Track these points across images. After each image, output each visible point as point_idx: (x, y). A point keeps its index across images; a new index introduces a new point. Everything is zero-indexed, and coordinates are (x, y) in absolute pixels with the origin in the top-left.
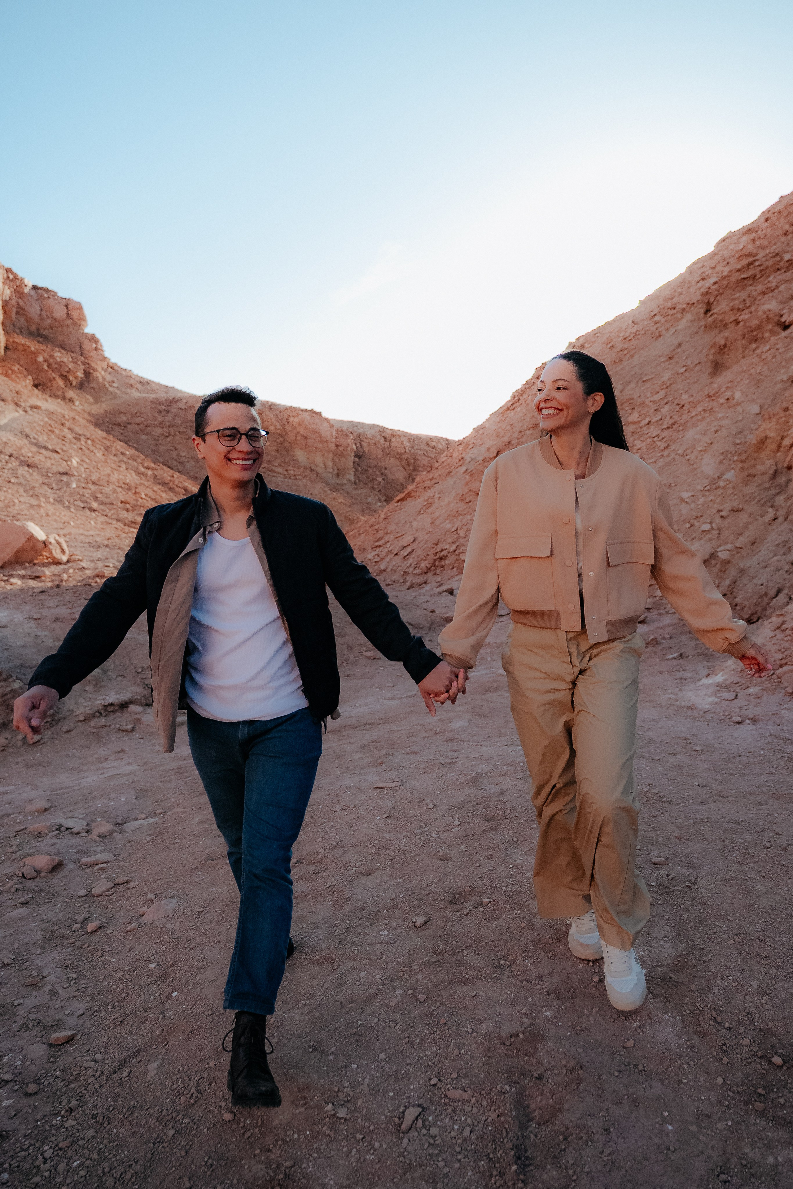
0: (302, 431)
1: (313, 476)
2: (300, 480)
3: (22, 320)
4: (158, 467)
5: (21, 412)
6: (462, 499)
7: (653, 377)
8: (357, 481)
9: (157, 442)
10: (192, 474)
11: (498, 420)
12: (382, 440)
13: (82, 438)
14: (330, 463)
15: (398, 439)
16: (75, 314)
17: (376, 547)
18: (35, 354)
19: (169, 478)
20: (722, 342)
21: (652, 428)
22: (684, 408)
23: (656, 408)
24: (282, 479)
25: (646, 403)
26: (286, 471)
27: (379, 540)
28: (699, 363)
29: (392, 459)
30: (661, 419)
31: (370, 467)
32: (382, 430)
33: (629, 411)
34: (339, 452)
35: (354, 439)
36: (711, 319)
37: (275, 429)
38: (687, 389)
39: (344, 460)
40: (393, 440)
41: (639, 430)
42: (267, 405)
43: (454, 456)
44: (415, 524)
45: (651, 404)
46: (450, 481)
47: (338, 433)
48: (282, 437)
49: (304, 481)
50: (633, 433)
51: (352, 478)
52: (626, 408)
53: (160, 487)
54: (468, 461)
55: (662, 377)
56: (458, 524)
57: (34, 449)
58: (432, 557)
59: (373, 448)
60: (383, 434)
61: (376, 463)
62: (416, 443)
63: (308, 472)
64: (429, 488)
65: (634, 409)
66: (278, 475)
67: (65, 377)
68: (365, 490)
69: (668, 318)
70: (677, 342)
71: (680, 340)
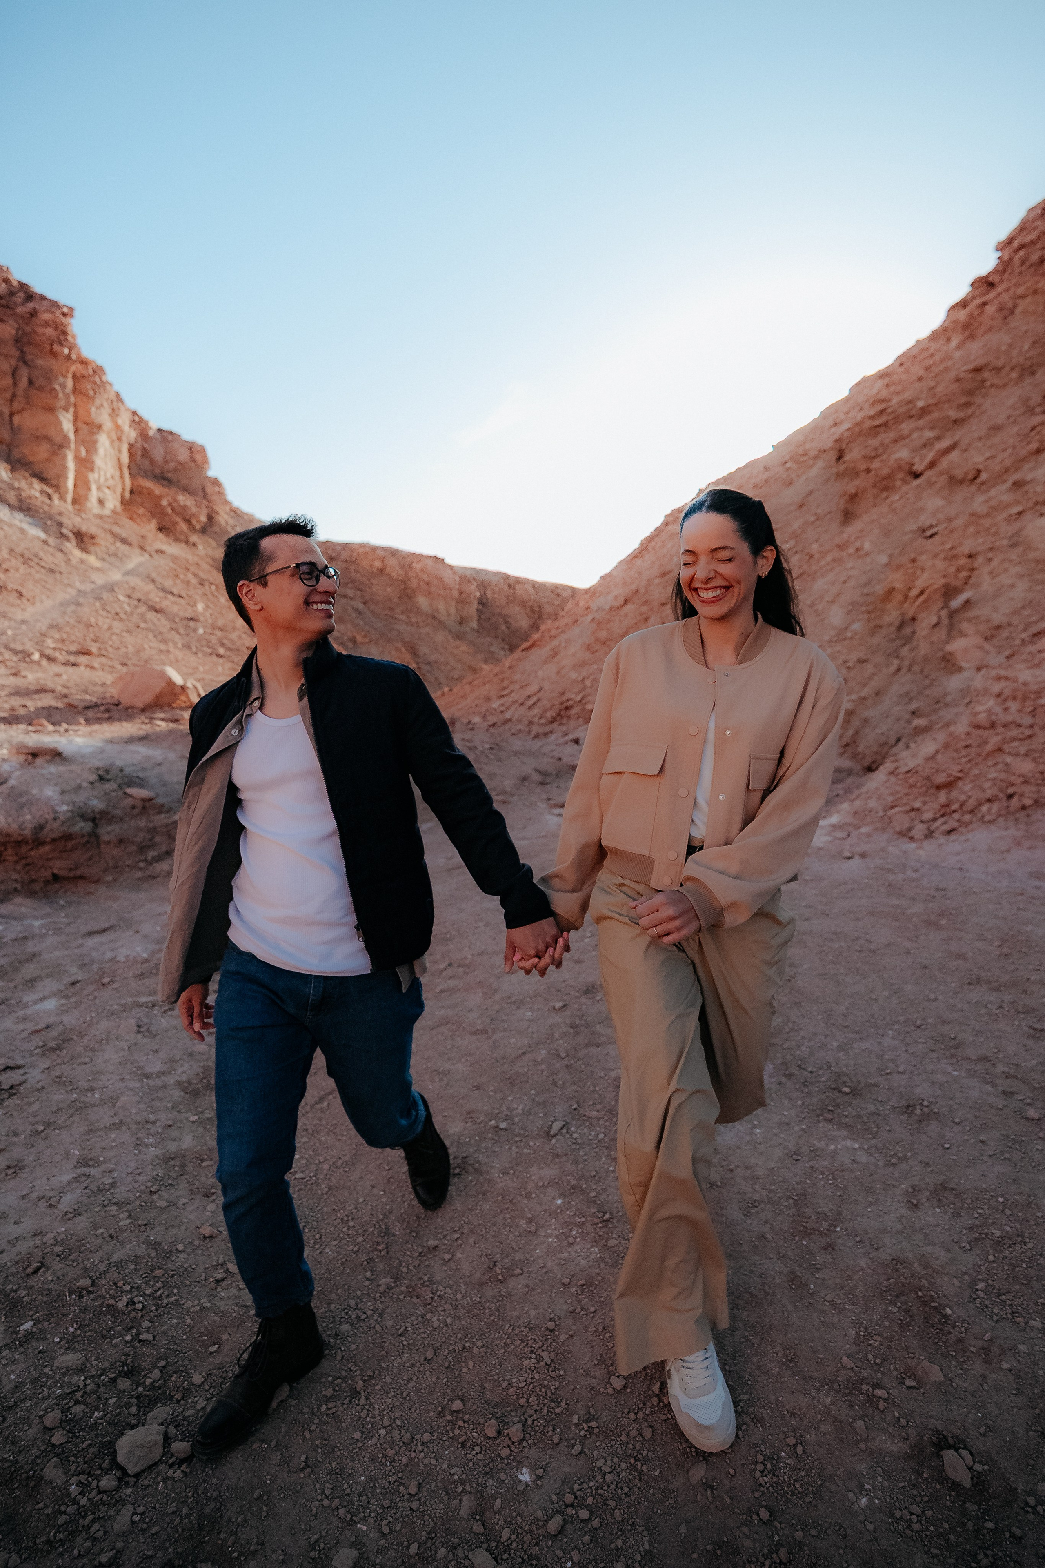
0: (424, 577)
1: (435, 623)
2: (423, 627)
3: (147, 462)
5: (147, 556)
6: (588, 648)
8: (480, 629)
12: (506, 588)
13: (207, 584)
14: (453, 611)
15: (521, 585)
16: (198, 457)
17: (503, 696)
18: (160, 497)
20: (853, 491)
28: (829, 512)
29: (516, 607)
31: (493, 615)
32: (506, 577)
34: (463, 599)
35: (478, 586)
36: (843, 467)
37: (398, 576)
38: (817, 538)
39: (467, 607)
40: (518, 587)
42: (389, 551)
44: (540, 673)
46: (576, 630)
47: (461, 580)
48: (405, 583)
49: (427, 628)
51: (475, 626)
54: (594, 610)
56: (584, 673)
57: (161, 594)
58: (558, 707)
59: (497, 595)
60: (508, 582)
61: (499, 611)
62: (541, 590)
63: (430, 620)
64: (555, 637)
67: (188, 521)
68: (489, 639)
69: (800, 464)
70: (806, 491)
71: (810, 488)
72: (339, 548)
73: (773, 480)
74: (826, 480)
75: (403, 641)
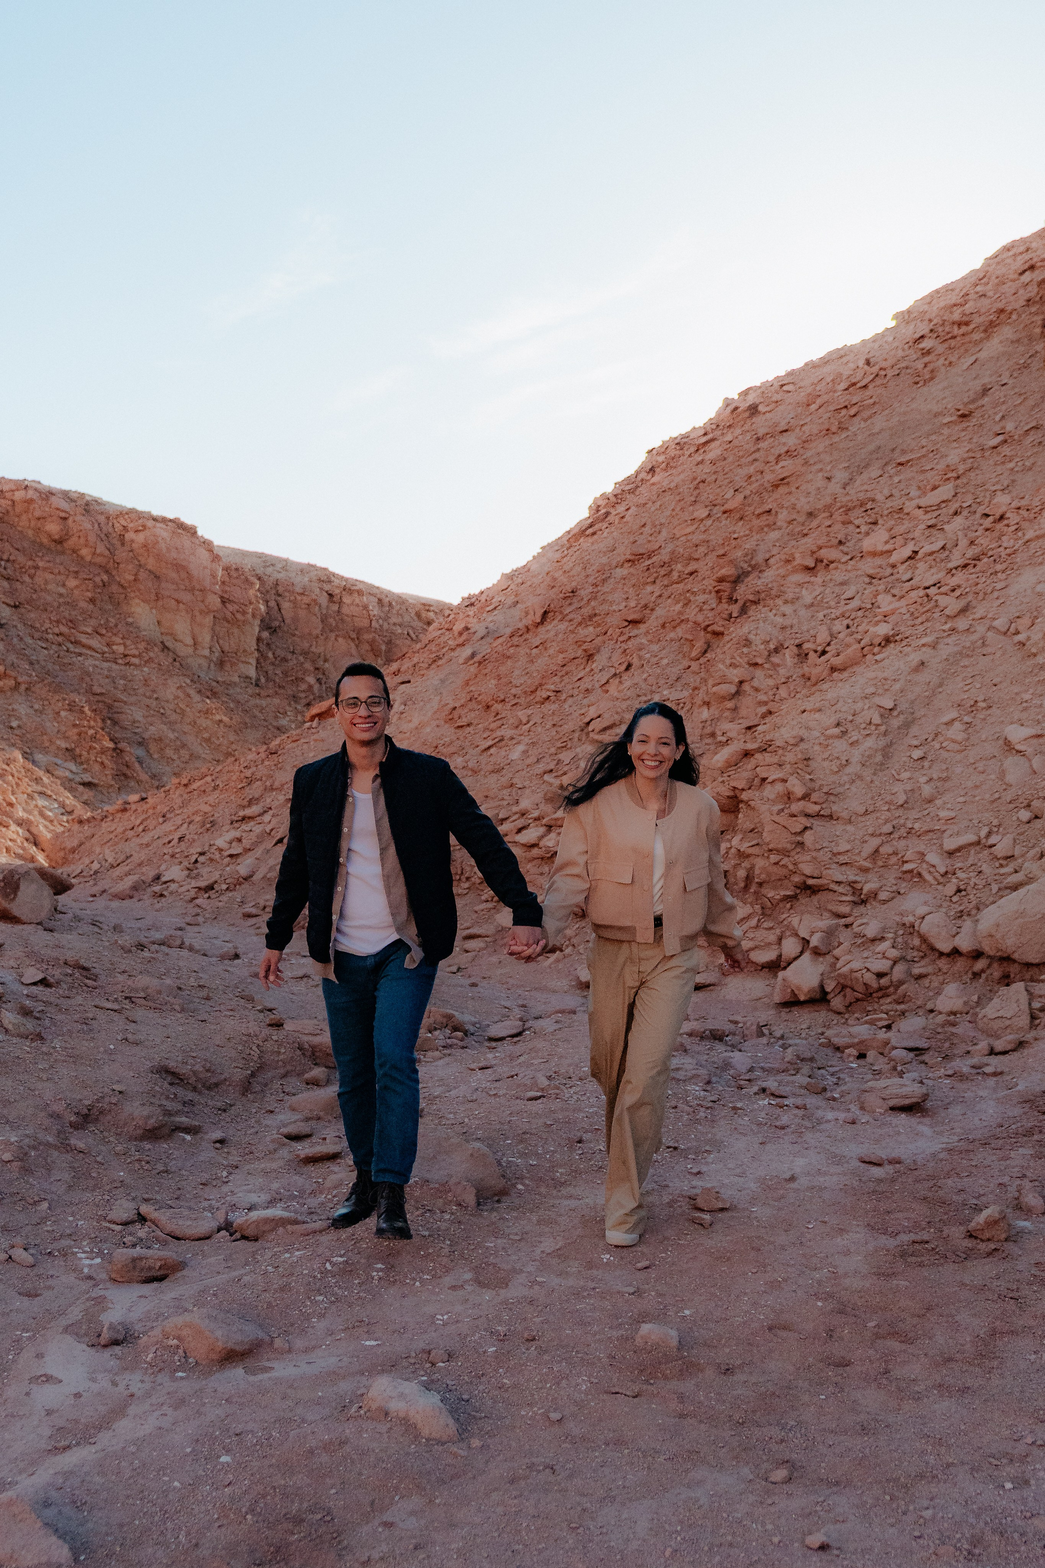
0: (151, 563)
1: (165, 660)
2: (138, 666)
7: (924, 456)
8: (263, 680)
12: (324, 600)
14: (206, 638)
21: (921, 566)
22: (1006, 522)
23: (932, 523)
24: (97, 663)
25: (906, 511)
26: (110, 645)
27: (250, 803)
29: (340, 640)
30: (943, 548)
31: (293, 653)
32: (325, 578)
33: (864, 529)
34: (229, 615)
35: (264, 592)
37: (95, 555)
39: (236, 631)
40: (347, 600)
41: (889, 571)
45: (921, 511)
46: (434, 677)
47: (229, 575)
48: (106, 572)
49: (146, 670)
50: (872, 577)
51: (252, 673)
52: (857, 522)
55: (945, 455)
59: (302, 613)
60: (327, 587)
61: (306, 645)
63: (156, 651)
65: (875, 523)
66: (89, 652)
68: (276, 701)
69: (953, 343)
70: (977, 386)
71: (986, 380)
73: (890, 373)
74: (1026, 366)
75: (90, 691)
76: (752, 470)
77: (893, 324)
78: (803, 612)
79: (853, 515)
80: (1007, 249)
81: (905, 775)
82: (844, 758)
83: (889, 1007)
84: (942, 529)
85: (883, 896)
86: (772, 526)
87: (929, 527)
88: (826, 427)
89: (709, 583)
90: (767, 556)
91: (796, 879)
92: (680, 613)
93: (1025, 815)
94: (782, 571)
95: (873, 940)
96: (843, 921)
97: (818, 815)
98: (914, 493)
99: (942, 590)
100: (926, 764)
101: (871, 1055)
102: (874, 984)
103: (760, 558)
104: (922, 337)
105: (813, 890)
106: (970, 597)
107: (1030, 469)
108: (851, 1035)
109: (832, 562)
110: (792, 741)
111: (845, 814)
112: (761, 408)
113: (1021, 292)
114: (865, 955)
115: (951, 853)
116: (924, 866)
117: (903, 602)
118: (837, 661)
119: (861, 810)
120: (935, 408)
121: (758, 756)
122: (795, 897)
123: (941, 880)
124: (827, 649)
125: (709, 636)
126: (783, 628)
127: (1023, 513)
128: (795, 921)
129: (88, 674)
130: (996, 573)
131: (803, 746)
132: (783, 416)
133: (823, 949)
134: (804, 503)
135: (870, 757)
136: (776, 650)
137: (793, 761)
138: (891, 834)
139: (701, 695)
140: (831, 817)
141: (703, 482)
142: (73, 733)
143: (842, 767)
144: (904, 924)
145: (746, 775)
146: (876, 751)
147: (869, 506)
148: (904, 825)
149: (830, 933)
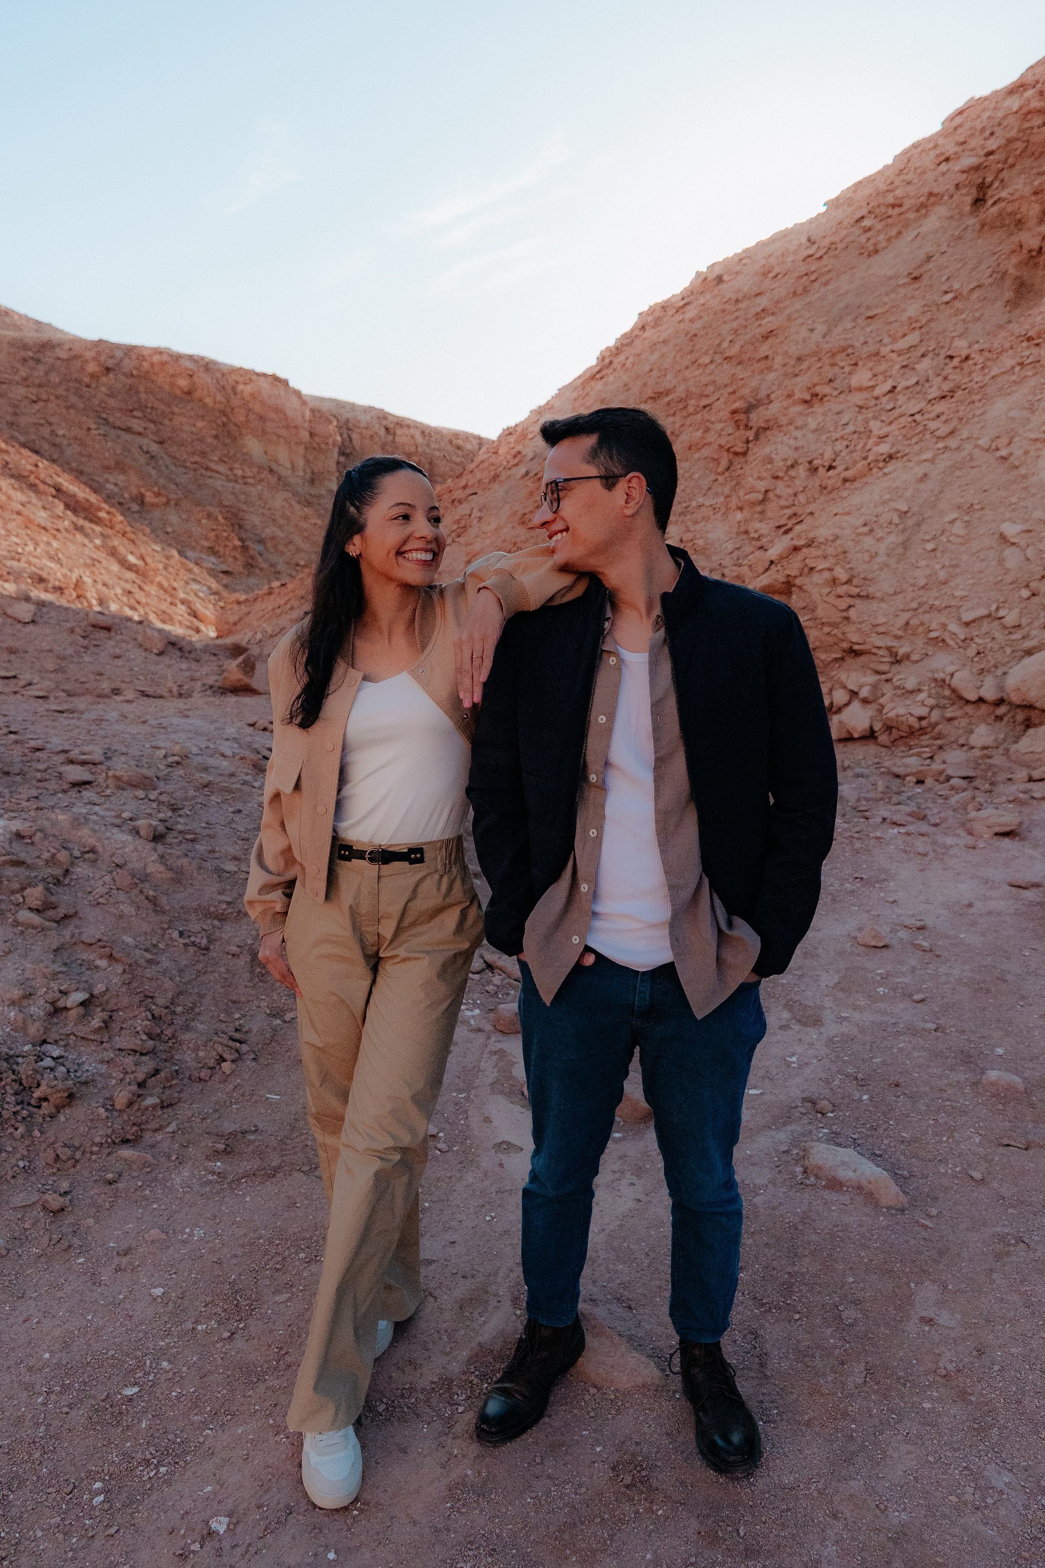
0: (257, 407)
1: (273, 480)
2: (253, 485)
4: (10, 449)
7: (888, 311)
9: (18, 411)
10: (74, 465)
11: (575, 395)
12: (382, 432)
14: (300, 462)
15: (406, 430)
19: (30, 467)
21: (901, 399)
22: (970, 362)
23: (904, 363)
24: (224, 483)
25: (882, 354)
26: (231, 469)
28: (979, 286)
30: (917, 383)
32: (382, 416)
33: (848, 369)
34: (315, 445)
35: (339, 427)
36: (994, 210)
37: (215, 403)
38: (962, 330)
39: (322, 458)
40: (399, 432)
41: (874, 402)
42: (201, 363)
43: (500, 452)
45: (894, 355)
46: (498, 490)
47: (314, 415)
48: (225, 415)
49: (259, 487)
50: (861, 407)
52: (842, 364)
53: (13, 481)
54: (529, 457)
55: (905, 310)
59: (367, 442)
60: (384, 423)
62: (433, 439)
63: (265, 474)
64: (460, 502)
65: (857, 364)
66: (217, 475)
69: (890, 221)
70: (922, 254)
71: (928, 250)
72: (119, 354)
73: (840, 246)
74: (960, 238)
75: (221, 504)
76: (735, 325)
77: (825, 208)
78: (811, 437)
79: (838, 358)
80: (915, 146)
81: (923, 563)
82: (873, 551)
83: (928, 743)
84: (913, 369)
85: (915, 657)
86: (770, 369)
87: (903, 367)
88: (792, 290)
89: (725, 414)
90: (769, 392)
91: (845, 645)
92: (702, 438)
93: (1025, 593)
94: (785, 404)
95: (912, 692)
96: (884, 677)
97: (859, 596)
98: (886, 340)
99: (926, 416)
100: (938, 554)
101: (929, 781)
102: (916, 725)
103: (762, 394)
104: (863, 217)
105: (857, 654)
106: (955, 423)
107: (979, 319)
108: (906, 766)
109: (825, 396)
110: (831, 538)
111: (879, 595)
112: (725, 278)
113: (941, 179)
114: (907, 702)
115: (967, 624)
116: (946, 634)
117: (893, 427)
118: (849, 474)
119: (892, 591)
120: (890, 273)
121: (804, 550)
122: (842, 659)
123: (962, 644)
124: (834, 464)
125: (731, 455)
126: (796, 449)
127: (986, 354)
128: (843, 676)
129: (218, 491)
130: (973, 402)
131: (838, 542)
132: (745, 283)
133: (871, 698)
134: (794, 350)
135: (893, 549)
136: (792, 466)
137: (834, 553)
138: (916, 609)
139: (734, 502)
140: (867, 597)
141: (695, 335)
142: (212, 535)
143: (872, 557)
144: (935, 680)
145: (799, 565)
146: (898, 545)
147: (850, 351)
148: (925, 603)
149: (875, 687)
